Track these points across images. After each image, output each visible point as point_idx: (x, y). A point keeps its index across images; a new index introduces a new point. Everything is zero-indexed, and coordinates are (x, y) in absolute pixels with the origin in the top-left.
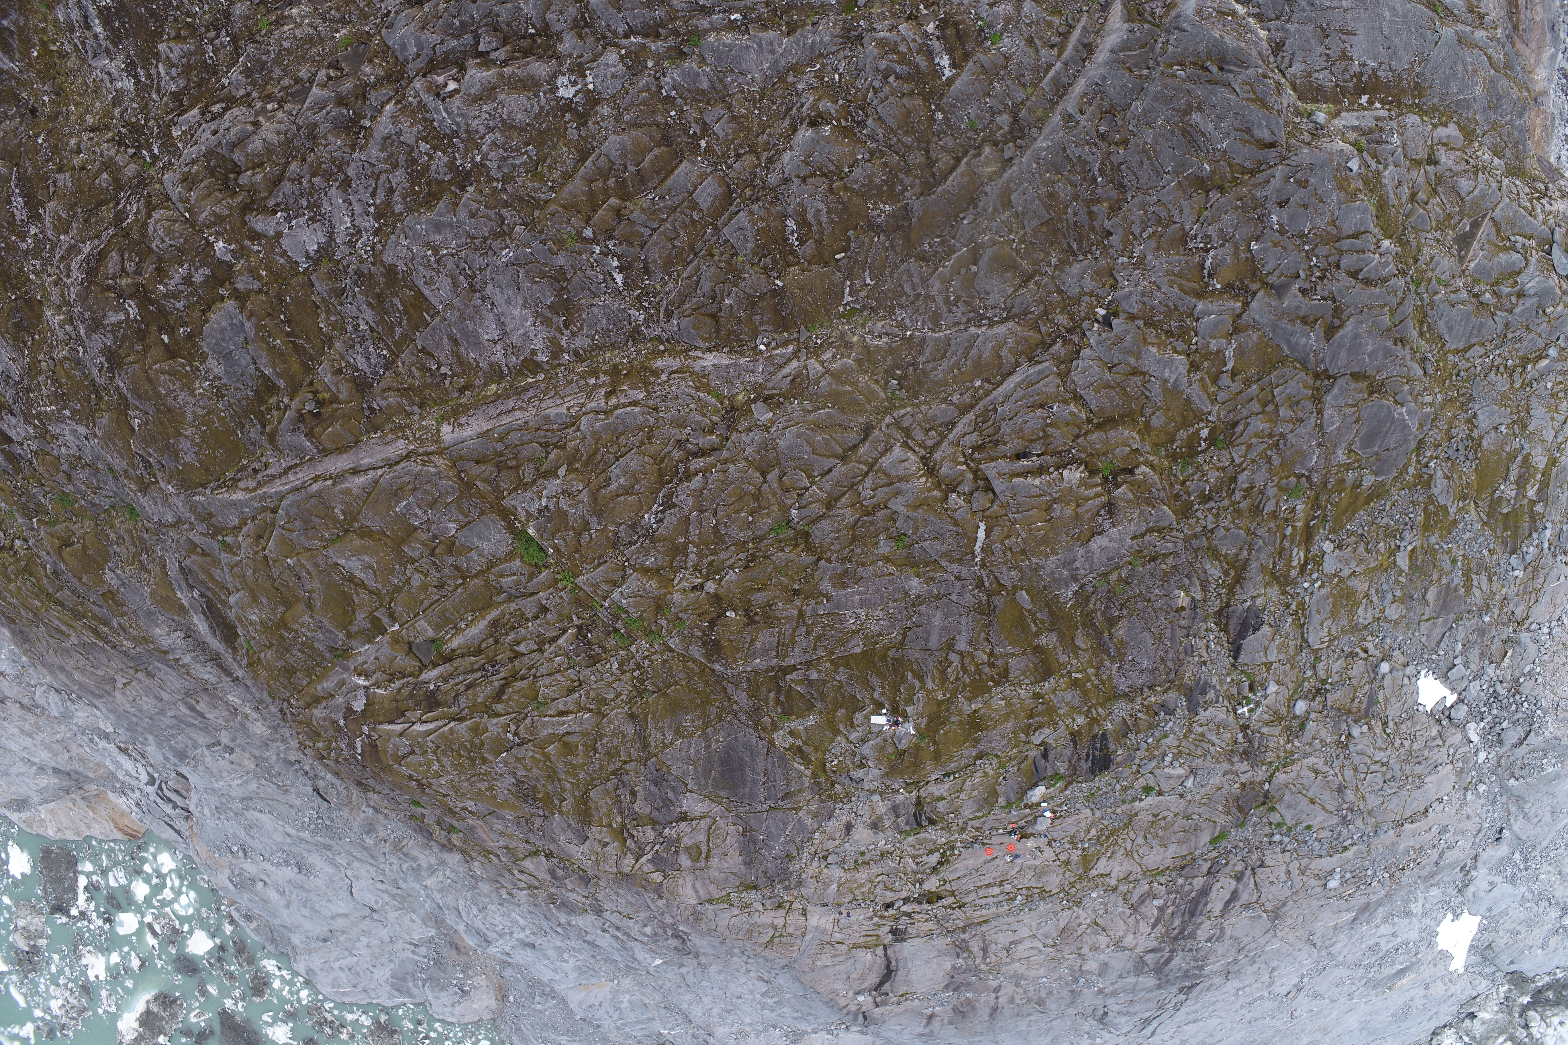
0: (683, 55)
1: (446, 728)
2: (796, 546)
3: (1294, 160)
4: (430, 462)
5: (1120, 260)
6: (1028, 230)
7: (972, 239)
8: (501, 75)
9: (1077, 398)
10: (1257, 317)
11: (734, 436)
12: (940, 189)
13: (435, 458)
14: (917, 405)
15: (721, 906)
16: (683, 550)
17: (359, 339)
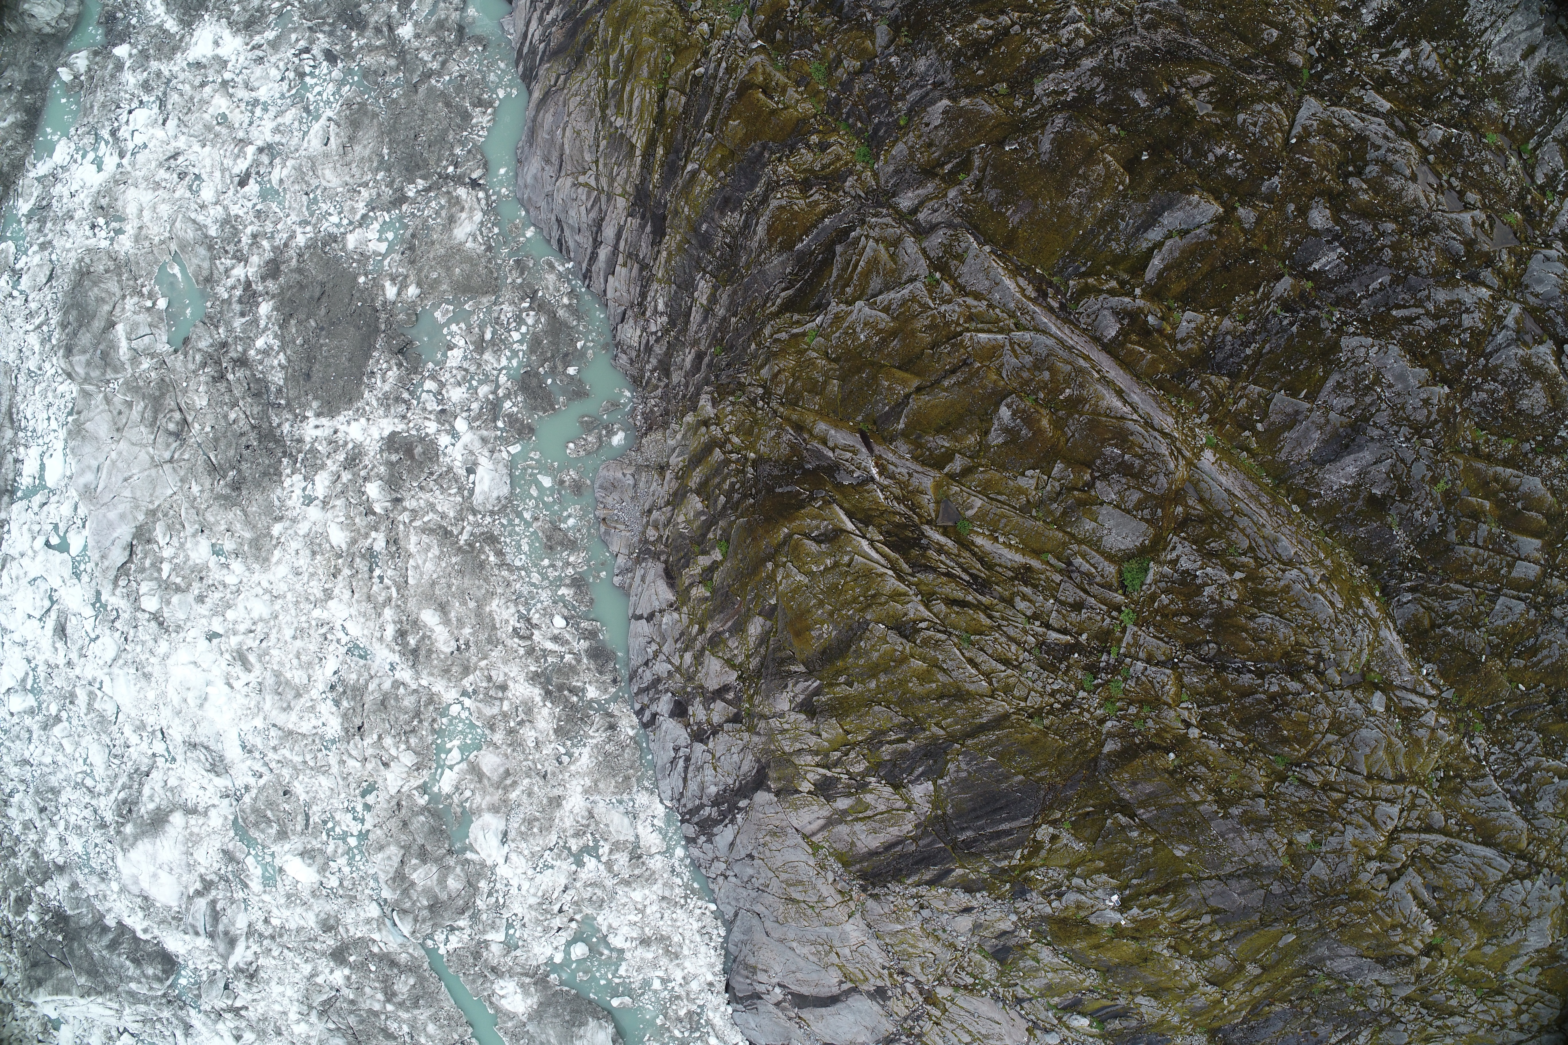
1: (881, 569)
2: (1269, 776)
4: (1177, 459)
9: (1489, 897)
11: (1347, 693)
13: (1182, 462)
14: (1434, 801)
15: (807, 847)
16: (1219, 699)
17: (1246, 340)
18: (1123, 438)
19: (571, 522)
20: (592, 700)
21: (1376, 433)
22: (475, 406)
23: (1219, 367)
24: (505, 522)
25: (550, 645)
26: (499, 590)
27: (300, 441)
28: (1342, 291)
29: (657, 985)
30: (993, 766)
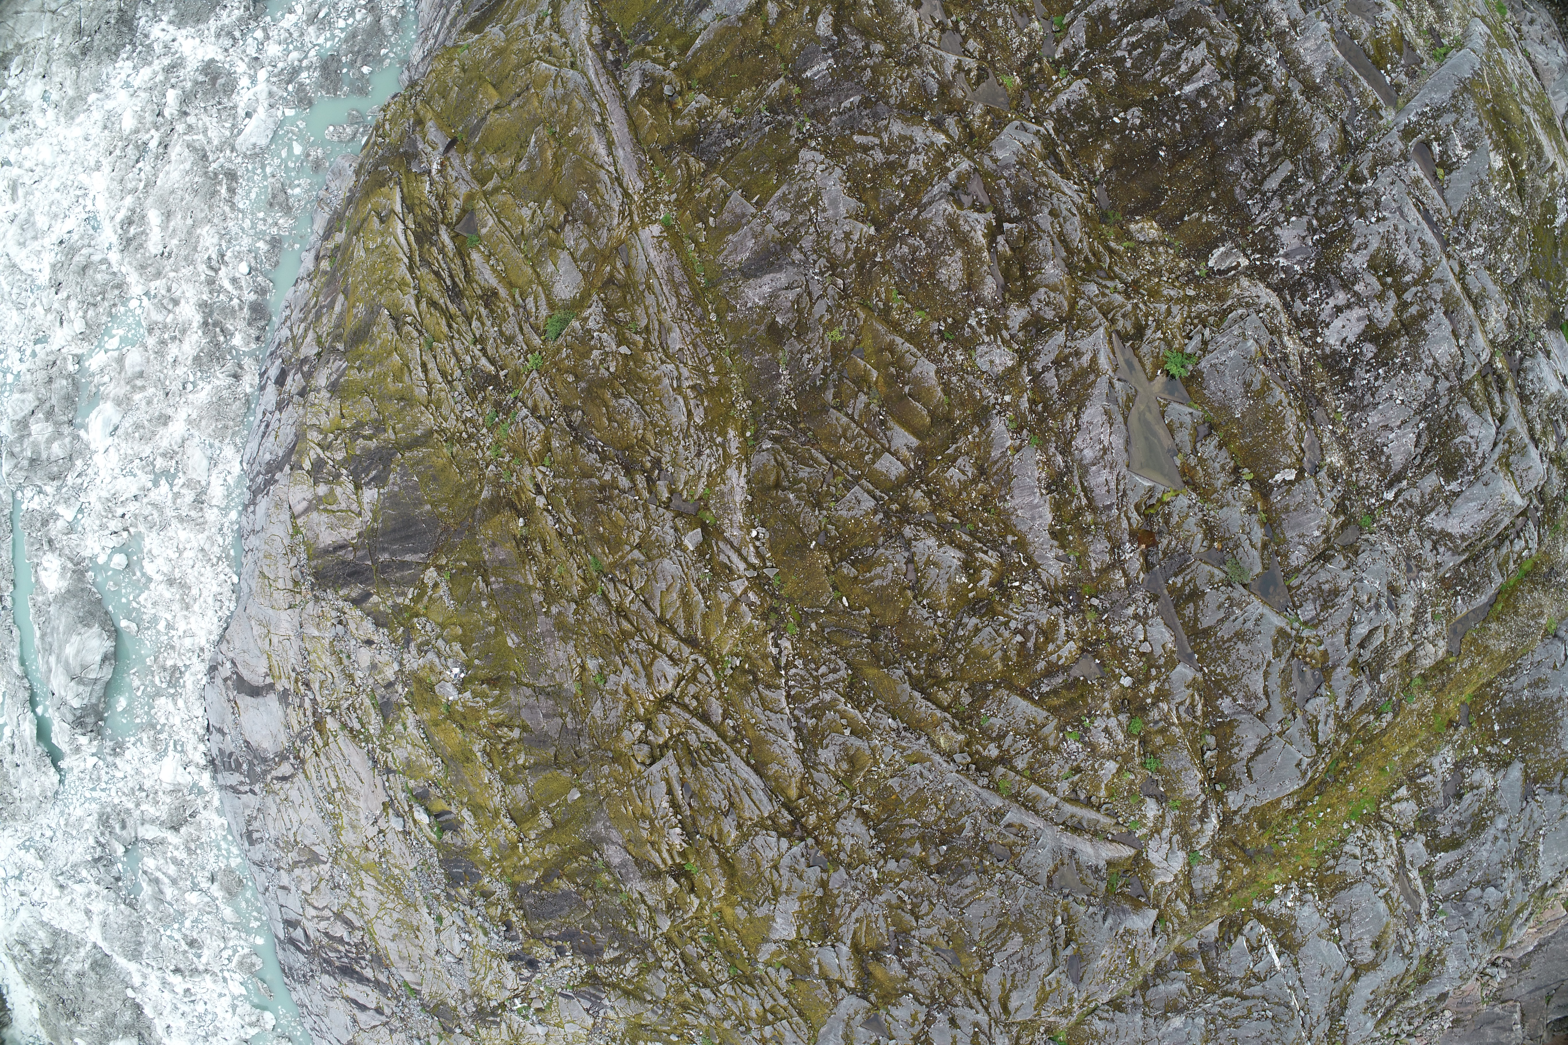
0: (1018, 430)
1: (401, 255)
2: (584, 579)
3: (996, 1031)
4: (623, 218)
5: (874, 871)
6: (890, 782)
7: (873, 727)
8: (980, 250)
9: (744, 838)
10: (844, 1002)
11: (669, 515)
12: (917, 694)
13: (627, 223)
14: (719, 687)
15: (290, 527)
16: (567, 472)
17: (731, 132)
18: (592, 183)
19: (297, 191)
20: (233, 347)
21: (797, 256)
22: (281, 65)
23: (703, 153)
24: (250, 167)
25: (227, 285)
26: (216, 220)
27: (146, 36)
28: (819, 103)
29: (162, 626)
30: (415, 488)
